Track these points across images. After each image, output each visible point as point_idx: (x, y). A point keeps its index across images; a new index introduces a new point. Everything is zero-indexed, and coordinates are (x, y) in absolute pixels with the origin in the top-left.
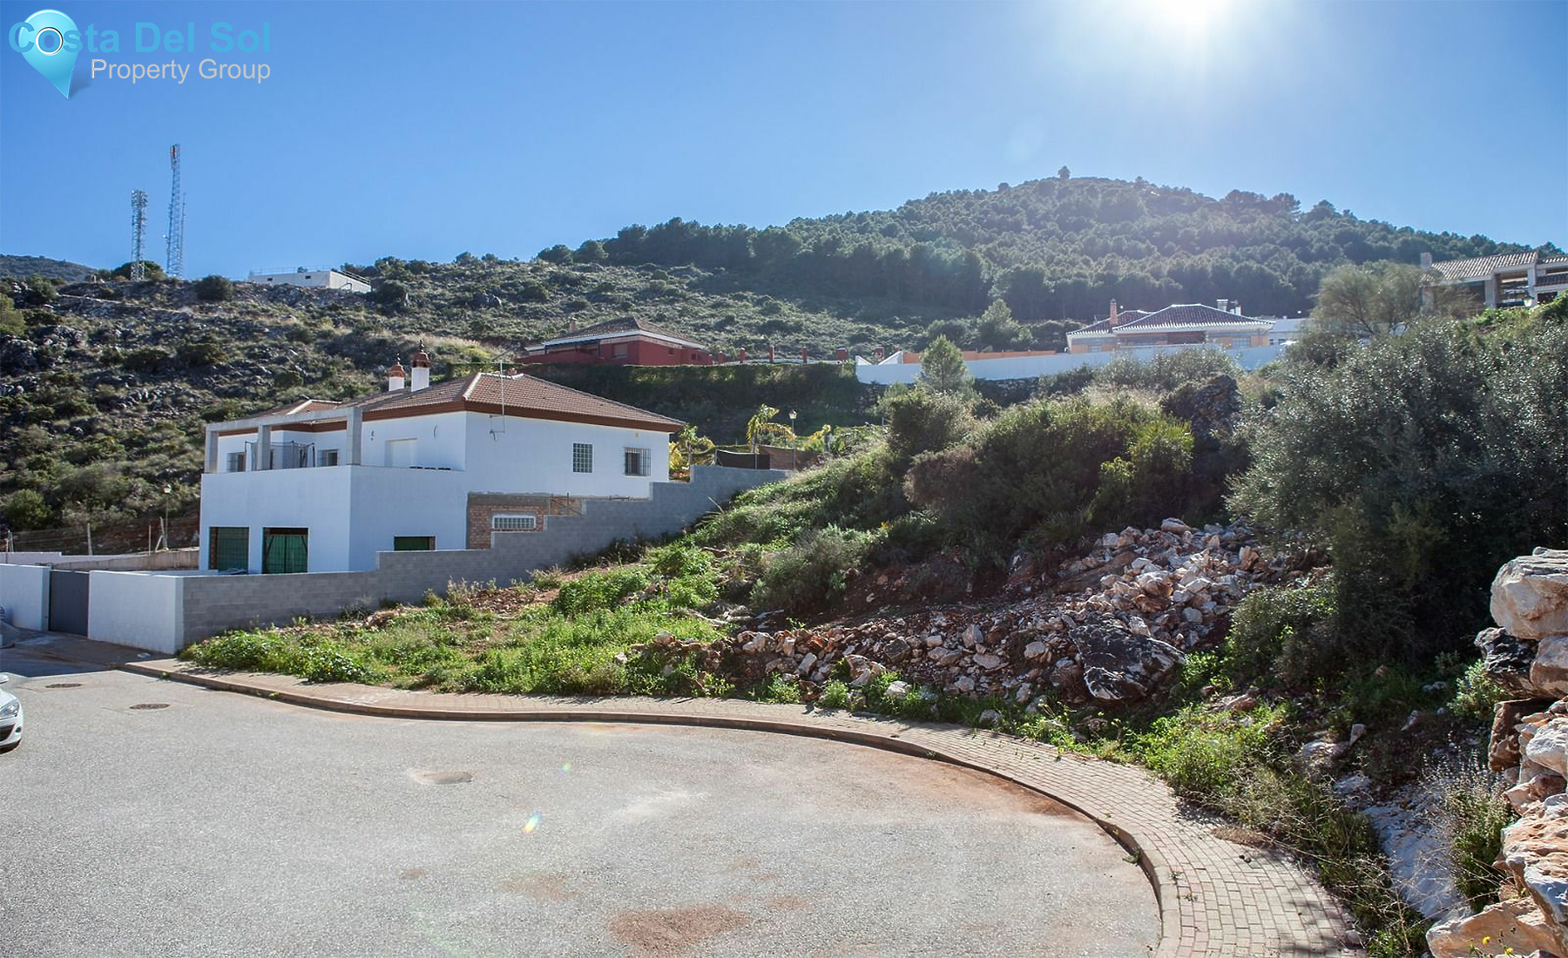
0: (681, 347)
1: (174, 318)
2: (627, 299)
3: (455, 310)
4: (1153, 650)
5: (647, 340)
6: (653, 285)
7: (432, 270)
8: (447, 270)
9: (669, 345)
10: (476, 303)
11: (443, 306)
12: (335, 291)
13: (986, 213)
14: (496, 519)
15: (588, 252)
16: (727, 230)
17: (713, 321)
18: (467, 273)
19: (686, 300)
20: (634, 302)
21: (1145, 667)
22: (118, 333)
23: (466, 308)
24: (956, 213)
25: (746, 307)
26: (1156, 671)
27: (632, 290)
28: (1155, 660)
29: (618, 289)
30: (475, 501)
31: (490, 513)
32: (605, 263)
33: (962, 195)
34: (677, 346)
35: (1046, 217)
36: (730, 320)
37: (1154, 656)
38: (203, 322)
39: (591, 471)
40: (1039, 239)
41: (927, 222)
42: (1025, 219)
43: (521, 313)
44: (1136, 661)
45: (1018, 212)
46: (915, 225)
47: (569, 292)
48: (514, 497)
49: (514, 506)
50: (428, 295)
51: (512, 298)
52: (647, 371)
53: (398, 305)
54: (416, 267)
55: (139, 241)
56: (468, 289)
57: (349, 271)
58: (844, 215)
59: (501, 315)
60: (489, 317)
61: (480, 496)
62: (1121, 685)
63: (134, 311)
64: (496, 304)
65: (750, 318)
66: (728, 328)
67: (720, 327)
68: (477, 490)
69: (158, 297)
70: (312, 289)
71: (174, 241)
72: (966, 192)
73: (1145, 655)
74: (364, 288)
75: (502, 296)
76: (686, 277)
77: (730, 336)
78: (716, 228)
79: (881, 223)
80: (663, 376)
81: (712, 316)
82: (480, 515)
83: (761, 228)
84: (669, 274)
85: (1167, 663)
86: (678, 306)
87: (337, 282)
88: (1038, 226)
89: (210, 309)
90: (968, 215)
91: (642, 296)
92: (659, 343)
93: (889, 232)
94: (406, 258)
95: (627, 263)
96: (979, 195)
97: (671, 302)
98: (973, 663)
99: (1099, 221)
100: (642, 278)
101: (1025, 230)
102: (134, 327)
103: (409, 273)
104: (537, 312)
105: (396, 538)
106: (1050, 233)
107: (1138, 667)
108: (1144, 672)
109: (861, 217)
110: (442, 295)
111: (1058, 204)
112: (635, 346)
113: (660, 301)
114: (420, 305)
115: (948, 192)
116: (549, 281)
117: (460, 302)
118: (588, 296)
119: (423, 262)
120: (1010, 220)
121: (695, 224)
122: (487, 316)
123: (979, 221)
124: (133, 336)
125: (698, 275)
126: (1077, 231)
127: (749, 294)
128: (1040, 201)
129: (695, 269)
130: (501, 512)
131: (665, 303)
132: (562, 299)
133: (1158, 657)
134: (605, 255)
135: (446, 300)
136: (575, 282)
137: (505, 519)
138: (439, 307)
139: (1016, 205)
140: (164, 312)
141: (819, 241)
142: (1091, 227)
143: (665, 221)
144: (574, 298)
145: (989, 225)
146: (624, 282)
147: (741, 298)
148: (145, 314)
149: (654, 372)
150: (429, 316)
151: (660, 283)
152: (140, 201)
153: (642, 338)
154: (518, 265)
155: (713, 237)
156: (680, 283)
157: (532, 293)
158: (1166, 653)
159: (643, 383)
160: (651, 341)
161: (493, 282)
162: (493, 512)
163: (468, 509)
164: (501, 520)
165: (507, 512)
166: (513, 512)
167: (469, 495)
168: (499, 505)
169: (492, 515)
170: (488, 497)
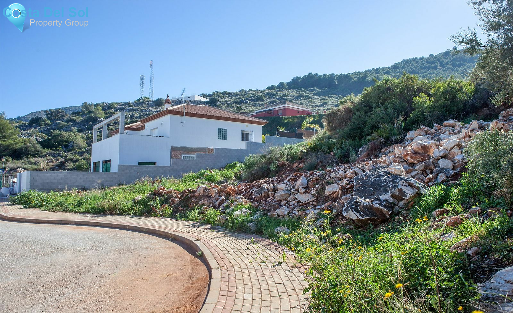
0: (302, 110)
1: (146, 111)
2: (291, 99)
3: (233, 105)
4: (401, 183)
5: (289, 108)
6: (300, 94)
7: (229, 94)
8: (234, 93)
9: (298, 110)
10: (240, 103)
11: (230, 104)
12: (196, 101)
13: (423, 64)
14: (183, 157)
15: (281, 86)
16: (328, 76)
17: (319, 104)
18: (240, 94)
19: (311, 98)
20: (294, 100)
21: (393, 196)
22: (130, 116)
23: (237, 104)
24: (413, 65)
25: (332, 99)
26: (402, 199)
27: (293, 96)
28: (400, 190)
29: (289, 96)
30: (174, 149)
31: (181, 154)
32: (286, 89)
33: (415, 59)
34: (301, 110)
35: (447, 64)
36: (325, 103)
37: (400, 187)
38: (154, 112)
39: (226, 139)
40: (444, 71)
41: (401, 69)
42: (439, 65)
43: (255, 105)
44: (386, 191)
45: (436, 62)
46: (397, 70)
47: (272, 98)
48: (192, 148)
49: (191, 151)
50: (226, 101)
51: (253, 101)
52: (288, 118)
53: (215, 104)
54: (224, 93)
55: (142, 90)
56: (239, 99)
57: (203, 95)
58: (371, 70)
59: (248, 106)
60: (244, 106)
61: (177, 147)
62: (369, 209)
63: (135, 110)
64: (247, 103)
65: (333, 102)
66: (324, 106)
67: (321, 106)
68: (175, 145)
69: (144, 105)
70: (189, 101)
71: (151, 90)
72: (416, 58)
73: (394, 187)
74: (205, 100)
75: (249, 100)
76: (313, 92)
77: (325, 108)
78: (324, 75)
79: (384, 70)
80: (294, 120)
81: (320, 102)
82: (176, 154)
83: (339, 74)
84: (307, 91)
85: (409, 192)
86: (308, 100)
87: (198, 98)
88: (444, 67)
89: (158, 108)
90: (417, 65)
91: (296, 98)
92: (294, 109)
93: (387, 73)
94: (222, 91)
95: (294, 88)
96: (421, 59)
97: (306, 99)
98: (295, 199)
99: (468, 63)
100: (298, 92)
101: (439, 69)
102: (134, 114)
103: (221, 95)
104: (260, 105)
105: (139, 162)
106: (448, 69)
107: (386, 196)
108: (391, 200)
109: (377, 69)
110: (230, 101)
111: (452, 59)
112: (285, 110)
113: (303, 99)
114: (223, 104)
115: (410, 59)
116: (266, 95)
117: (235, 103)
118: (278, 99)
119: (226, 91)
120: (433, 65)
121: (317, 74)
122: (243, 106)
123: (421, 67)
124: (134, 117)
125: (317, 91)
126: (459, 67)
127: (335, 95)
128: (445, 58)
129: (316, 89)
130: (186, 154)
131: (304, 100)
132: (270, 100)
133: (403, 188)
134: (287, 87)
135: (231, 102)
136: (274, 95)
137: (188, 157)
138: (228, 104)
139: (435, 60)
140: (144, 109)
141: (360, 77)
142: (465, 65)
143: (307, 74)
144: (273, 99)
145: (425, 68)
146: (291, 94)
147: (331, 97)
148: (138, 110)
149: (290, 118)
150: (225, 107)
151: (303, 93)
152: (142, 79)
153: (287, 107)
154: (257, 91)
155: (323, 78)
156: (310, 93)
157: (260, 99)
158: (411, 185)
159: (286, 122)
160: (291, 108)
161: (247, 96)
162: (182, 154)
163: (171, 152)
164: (186, 157)
165: (189, 154)
166: (191, 154)
167: (171, 147)
168: (185, 151)
169: (182, 155)
170: (180, 148)
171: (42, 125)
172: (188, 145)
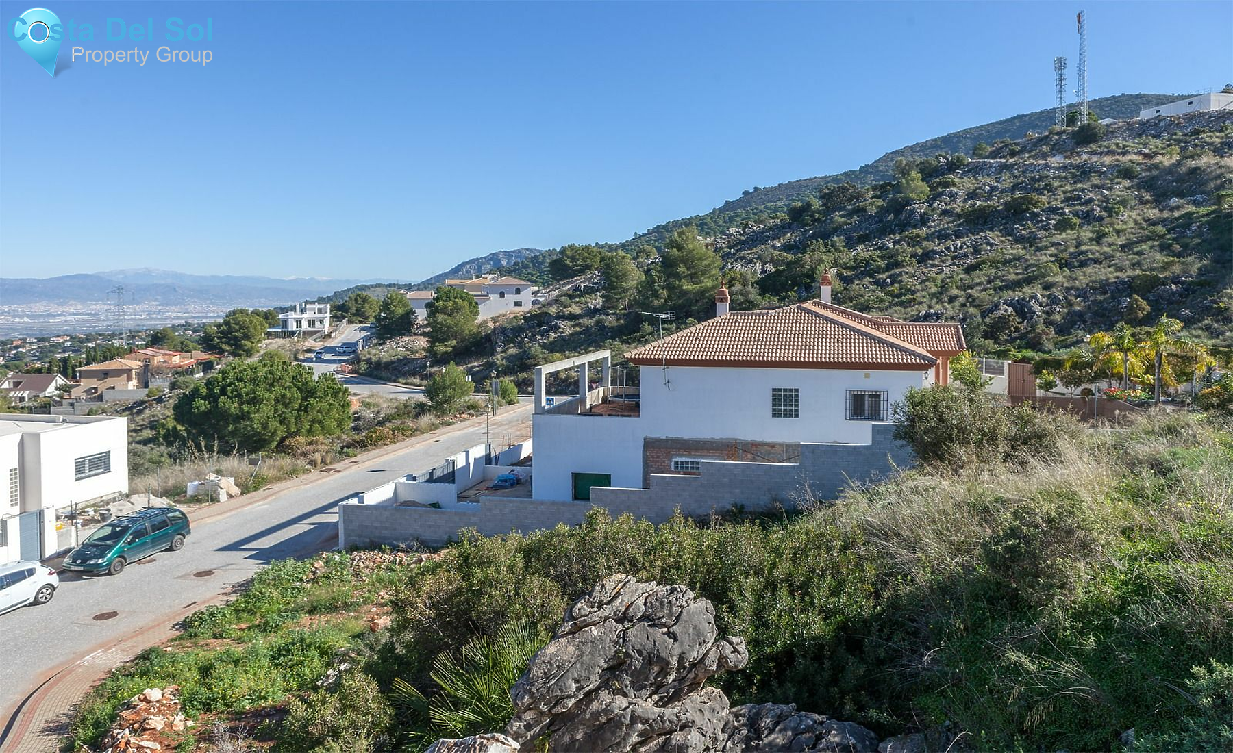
14: (676, 462)
30: (651, 445)
31: (669, 456)
39: (797, 416)
48: (697, 442)
49: (697, 449)
61: (659, 441)
68: (654, 434)
82: (658, 457)
105: (573, 474)
130: (682, 456)
137: (687, 462)
162: (673, 455)
163: (644, 451)
164: (682, 463)
165: (689, 455)
166: (695, 456)
167: (644, 439)
168: (679, 449)
169: (672, 458)
170: (667, 440)
171: (808, 225)
172: (687, 434)
